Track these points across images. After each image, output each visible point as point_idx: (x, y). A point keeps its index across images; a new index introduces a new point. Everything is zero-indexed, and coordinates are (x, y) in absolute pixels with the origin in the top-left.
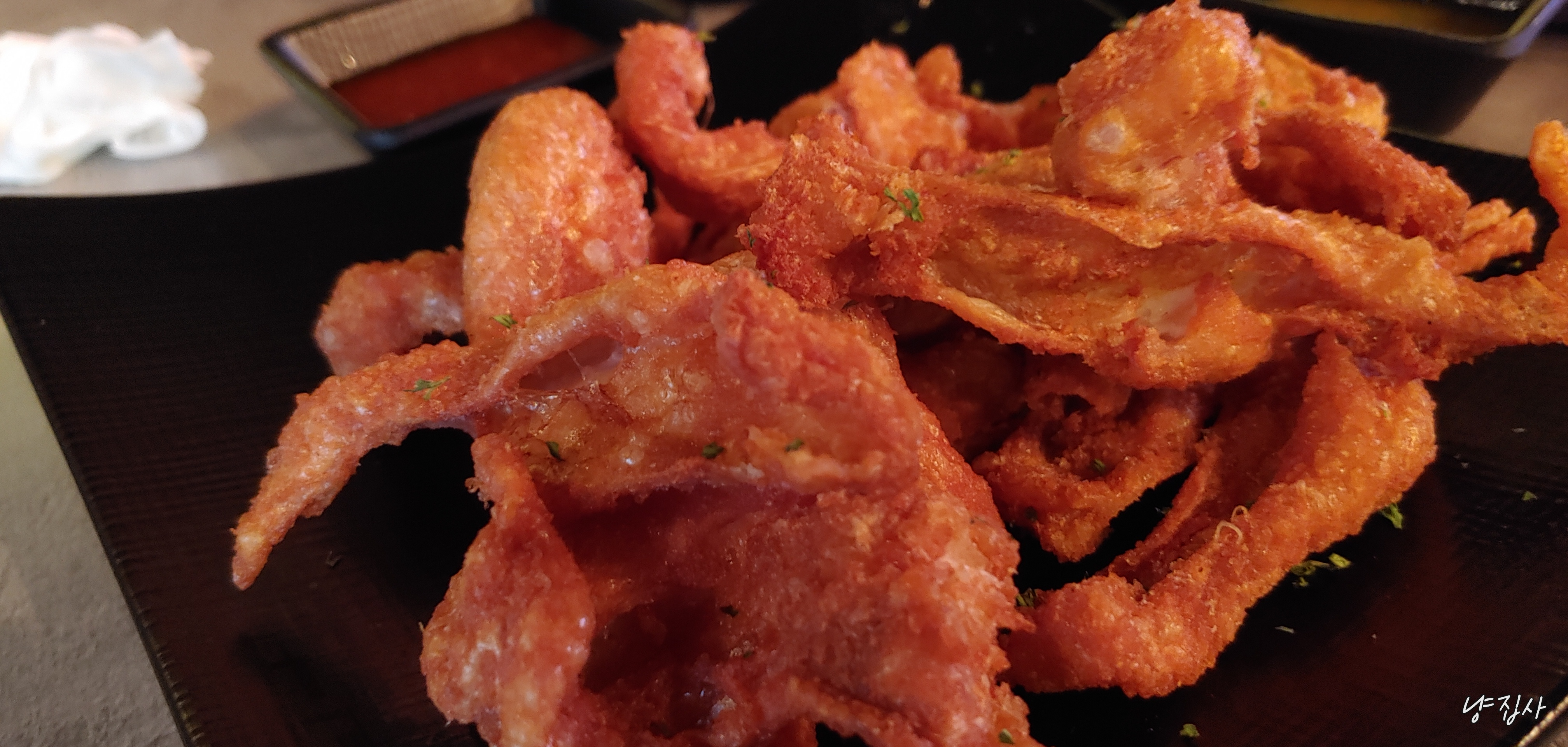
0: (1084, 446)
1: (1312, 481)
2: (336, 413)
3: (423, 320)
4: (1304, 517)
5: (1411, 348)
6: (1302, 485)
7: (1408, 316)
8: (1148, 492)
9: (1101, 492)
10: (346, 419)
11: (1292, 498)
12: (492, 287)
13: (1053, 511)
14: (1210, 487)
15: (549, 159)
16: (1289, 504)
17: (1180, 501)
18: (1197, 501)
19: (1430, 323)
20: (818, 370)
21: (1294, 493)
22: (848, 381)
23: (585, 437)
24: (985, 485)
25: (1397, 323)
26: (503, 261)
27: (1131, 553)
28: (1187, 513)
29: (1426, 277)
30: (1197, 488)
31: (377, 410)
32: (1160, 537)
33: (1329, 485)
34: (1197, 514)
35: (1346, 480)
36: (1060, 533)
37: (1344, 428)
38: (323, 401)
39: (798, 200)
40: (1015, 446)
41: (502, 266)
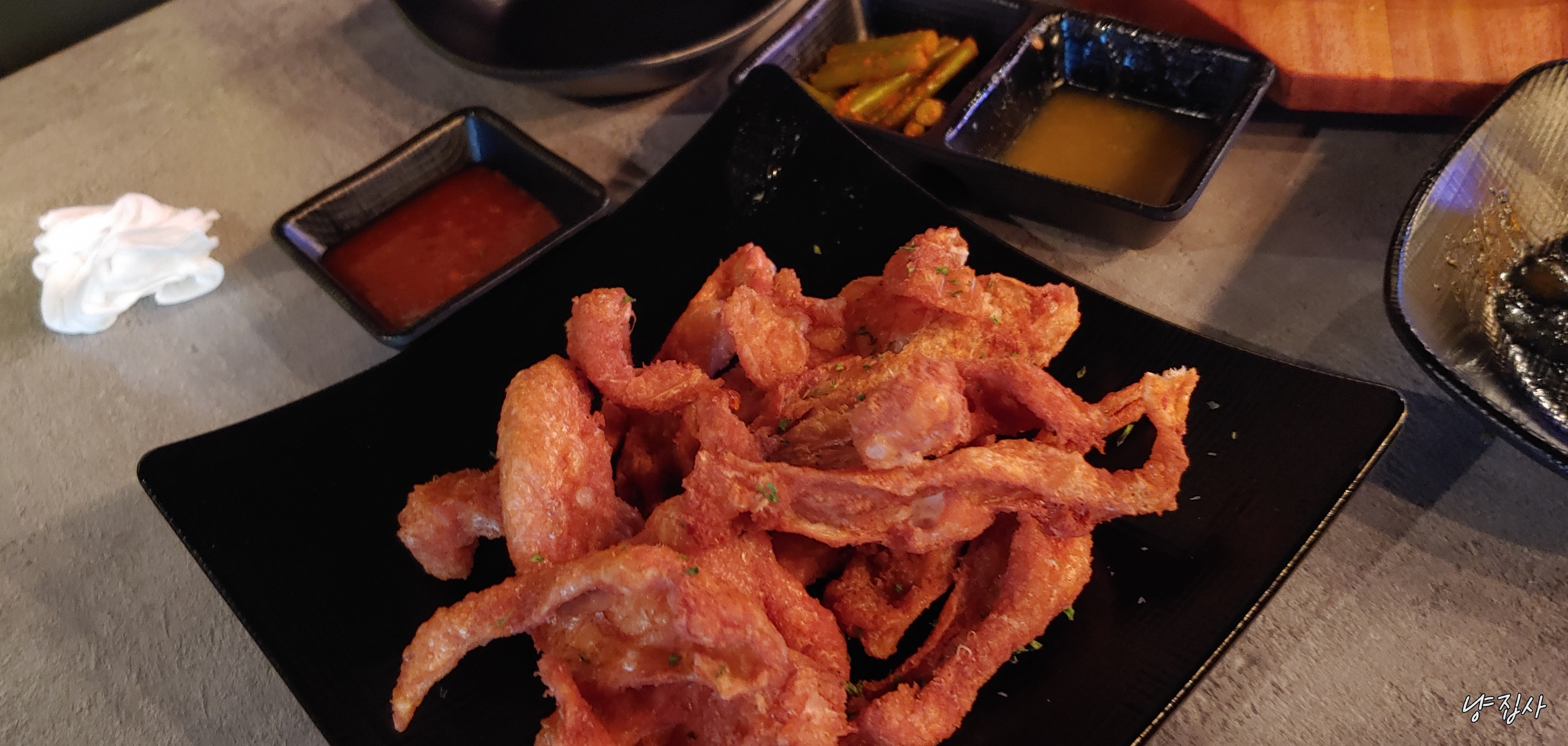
0: (891, 569)
1: (1011, 613)
2: (447, 635)
3: (473, 530)
4: (1007, 637)
5: (1070, 521)
6: (1005, 618)
7: (1069, 502)
8: (925, 611)
9: (898, 617)
10: (455, 638)
11: (1000, 626)
12: (524, 536)
13: (872, 630)
14: (961, 605)
15: (548, 443)
16: (998, 629)
17: (943, 618)
18: (952, 618)
19: (1082, 505)
20: (729, 631)
21: (1001, 621)
22: (746, 633)
23: (600, 645)
24: (832, 617)
25: (1063, 505)
26: (529, 517)
27: (915, 656)
28: (946, 626)
29: (1079, 479)
30: (951, 610)
31: (472, 633)
32: (931, 645)
33: (1021, 616)
34: (952, 625)
35: (1030, 612)
36: (876, 646)
37: (1031, 578)
38: (439, 628)
39: (707, 494)
40: (851, 574)
41: (529, 522)
